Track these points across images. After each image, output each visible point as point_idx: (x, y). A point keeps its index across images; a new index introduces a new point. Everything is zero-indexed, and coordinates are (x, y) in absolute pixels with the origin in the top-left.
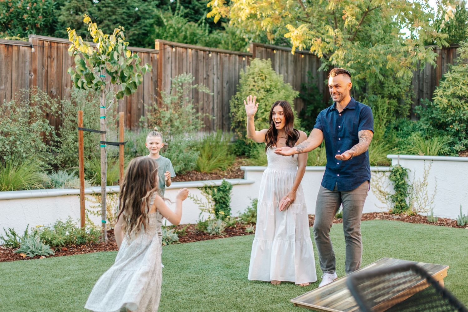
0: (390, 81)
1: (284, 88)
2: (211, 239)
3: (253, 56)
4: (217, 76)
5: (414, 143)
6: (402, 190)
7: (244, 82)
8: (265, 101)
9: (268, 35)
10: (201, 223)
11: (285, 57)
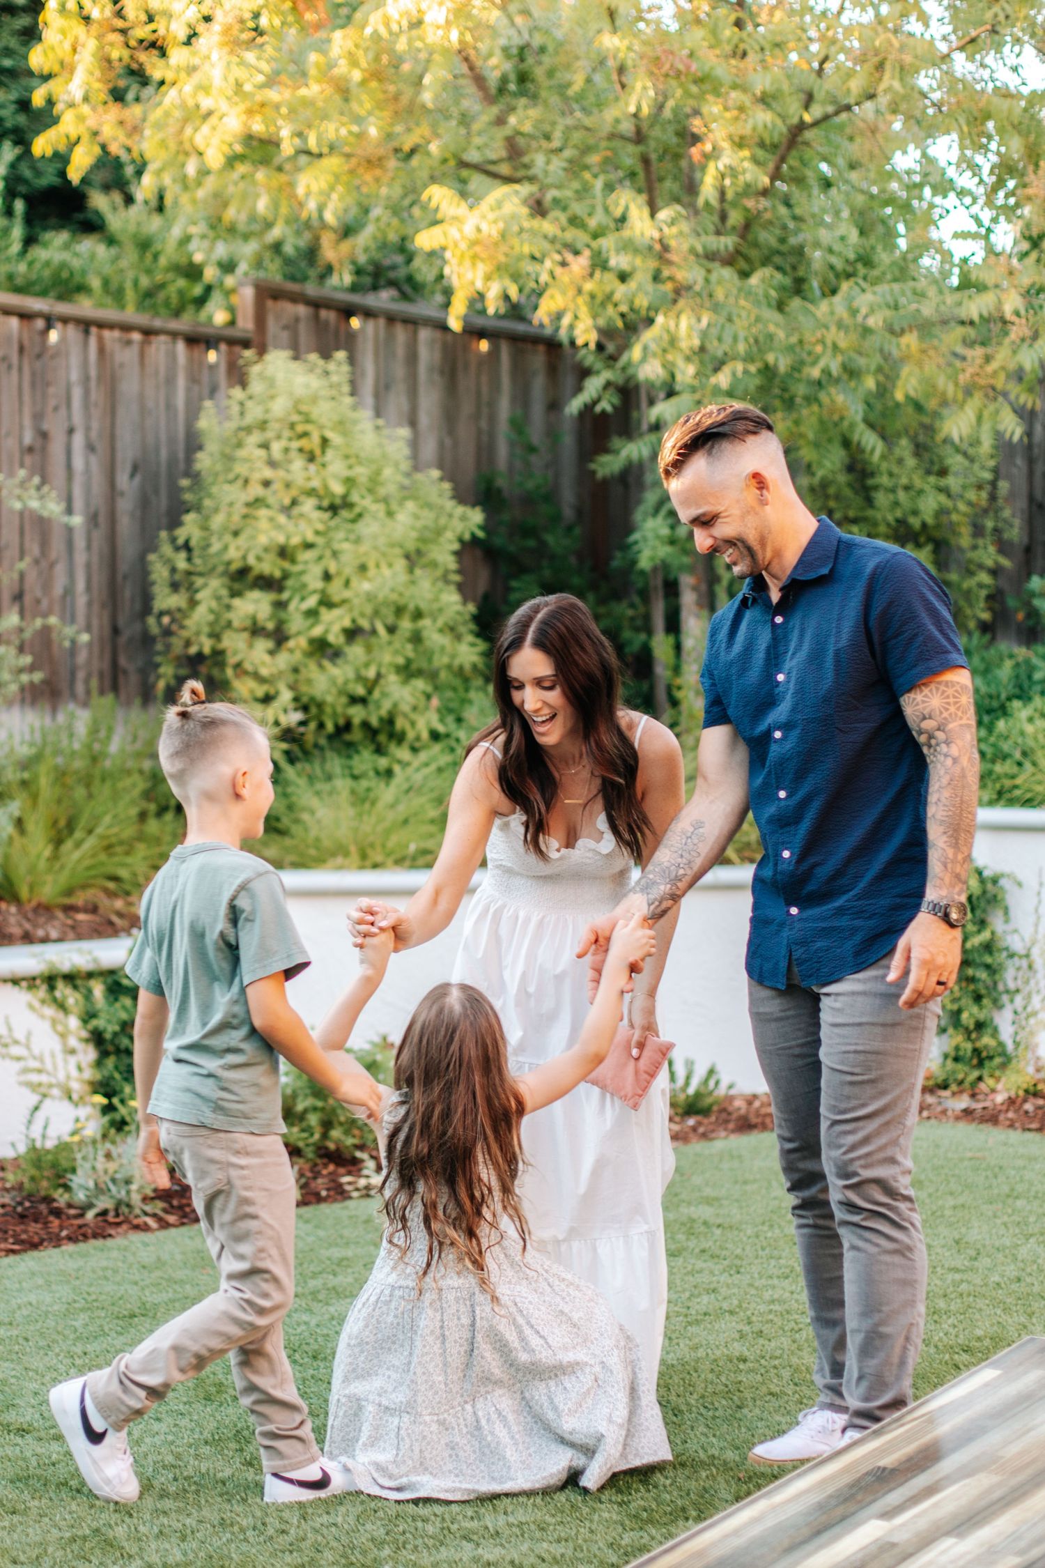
0: (900, 461)
1: (408, 492)
2: (95, 1236)
3: (258, 343)
4: (87, 437)
5: (1024, 754)
6: (982, 975)
7: (219, 467)
8: (320, 558)
9: (327, 240)
10: (37, 1157)
11: (400, 351)
